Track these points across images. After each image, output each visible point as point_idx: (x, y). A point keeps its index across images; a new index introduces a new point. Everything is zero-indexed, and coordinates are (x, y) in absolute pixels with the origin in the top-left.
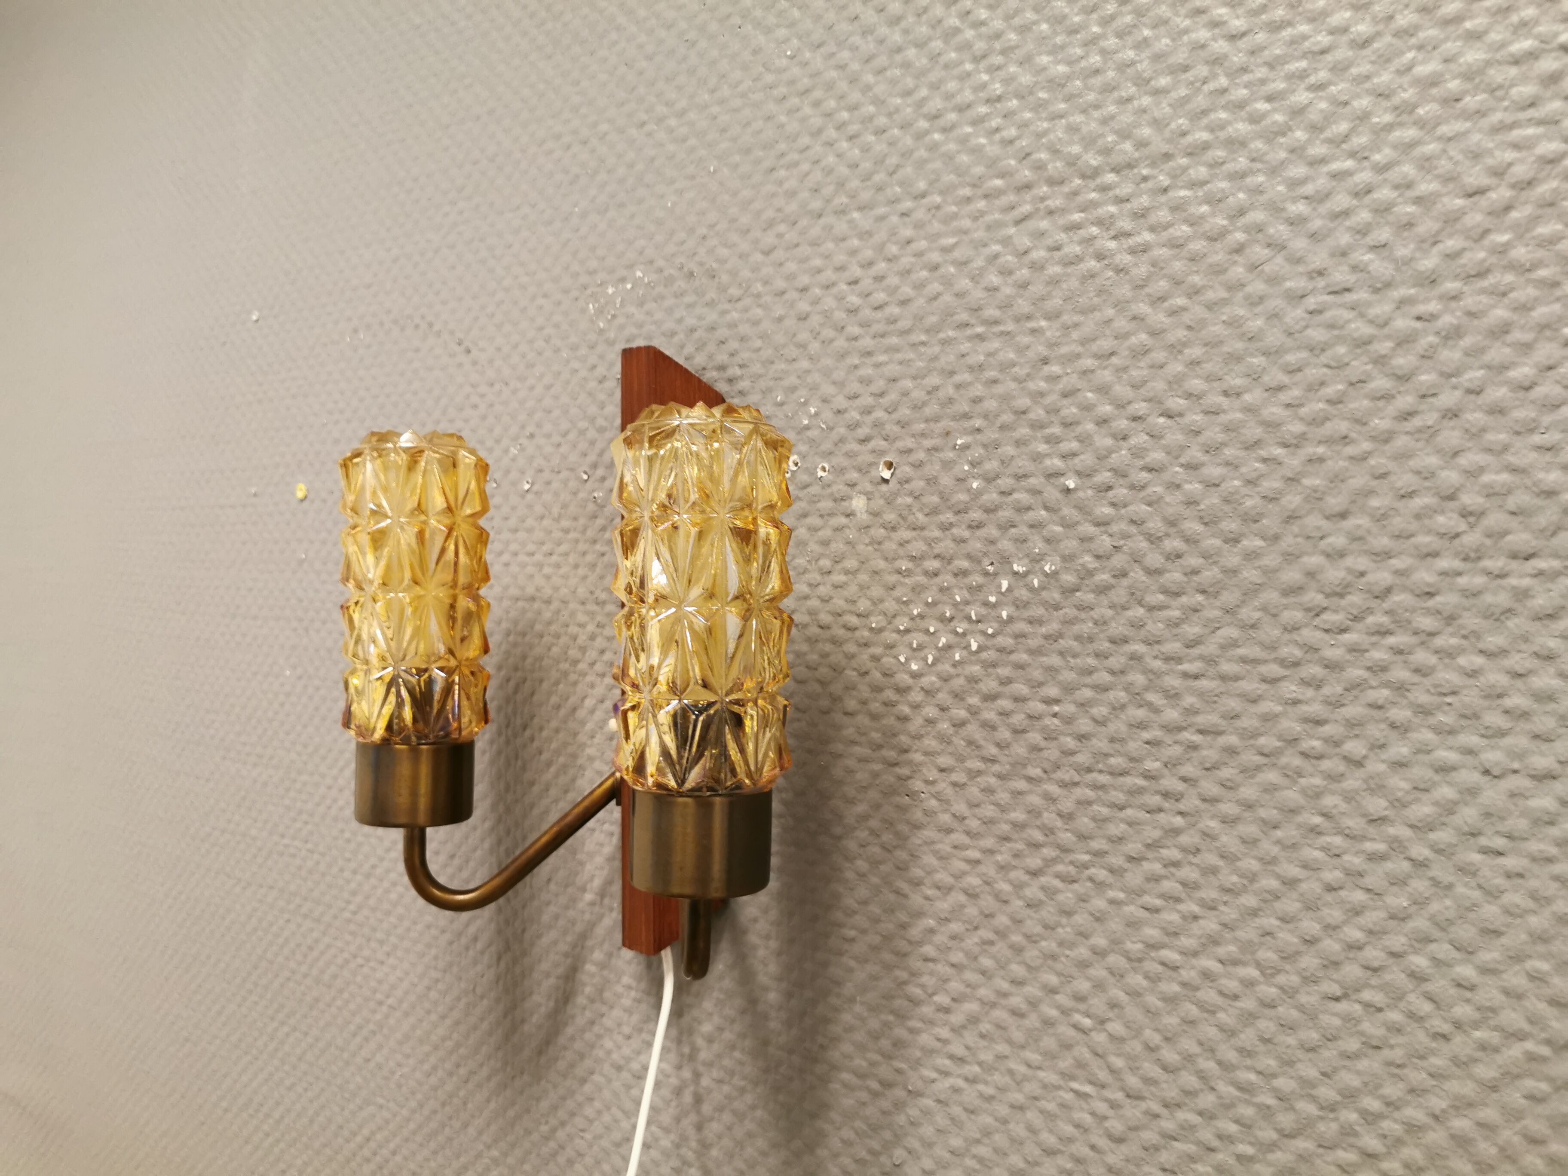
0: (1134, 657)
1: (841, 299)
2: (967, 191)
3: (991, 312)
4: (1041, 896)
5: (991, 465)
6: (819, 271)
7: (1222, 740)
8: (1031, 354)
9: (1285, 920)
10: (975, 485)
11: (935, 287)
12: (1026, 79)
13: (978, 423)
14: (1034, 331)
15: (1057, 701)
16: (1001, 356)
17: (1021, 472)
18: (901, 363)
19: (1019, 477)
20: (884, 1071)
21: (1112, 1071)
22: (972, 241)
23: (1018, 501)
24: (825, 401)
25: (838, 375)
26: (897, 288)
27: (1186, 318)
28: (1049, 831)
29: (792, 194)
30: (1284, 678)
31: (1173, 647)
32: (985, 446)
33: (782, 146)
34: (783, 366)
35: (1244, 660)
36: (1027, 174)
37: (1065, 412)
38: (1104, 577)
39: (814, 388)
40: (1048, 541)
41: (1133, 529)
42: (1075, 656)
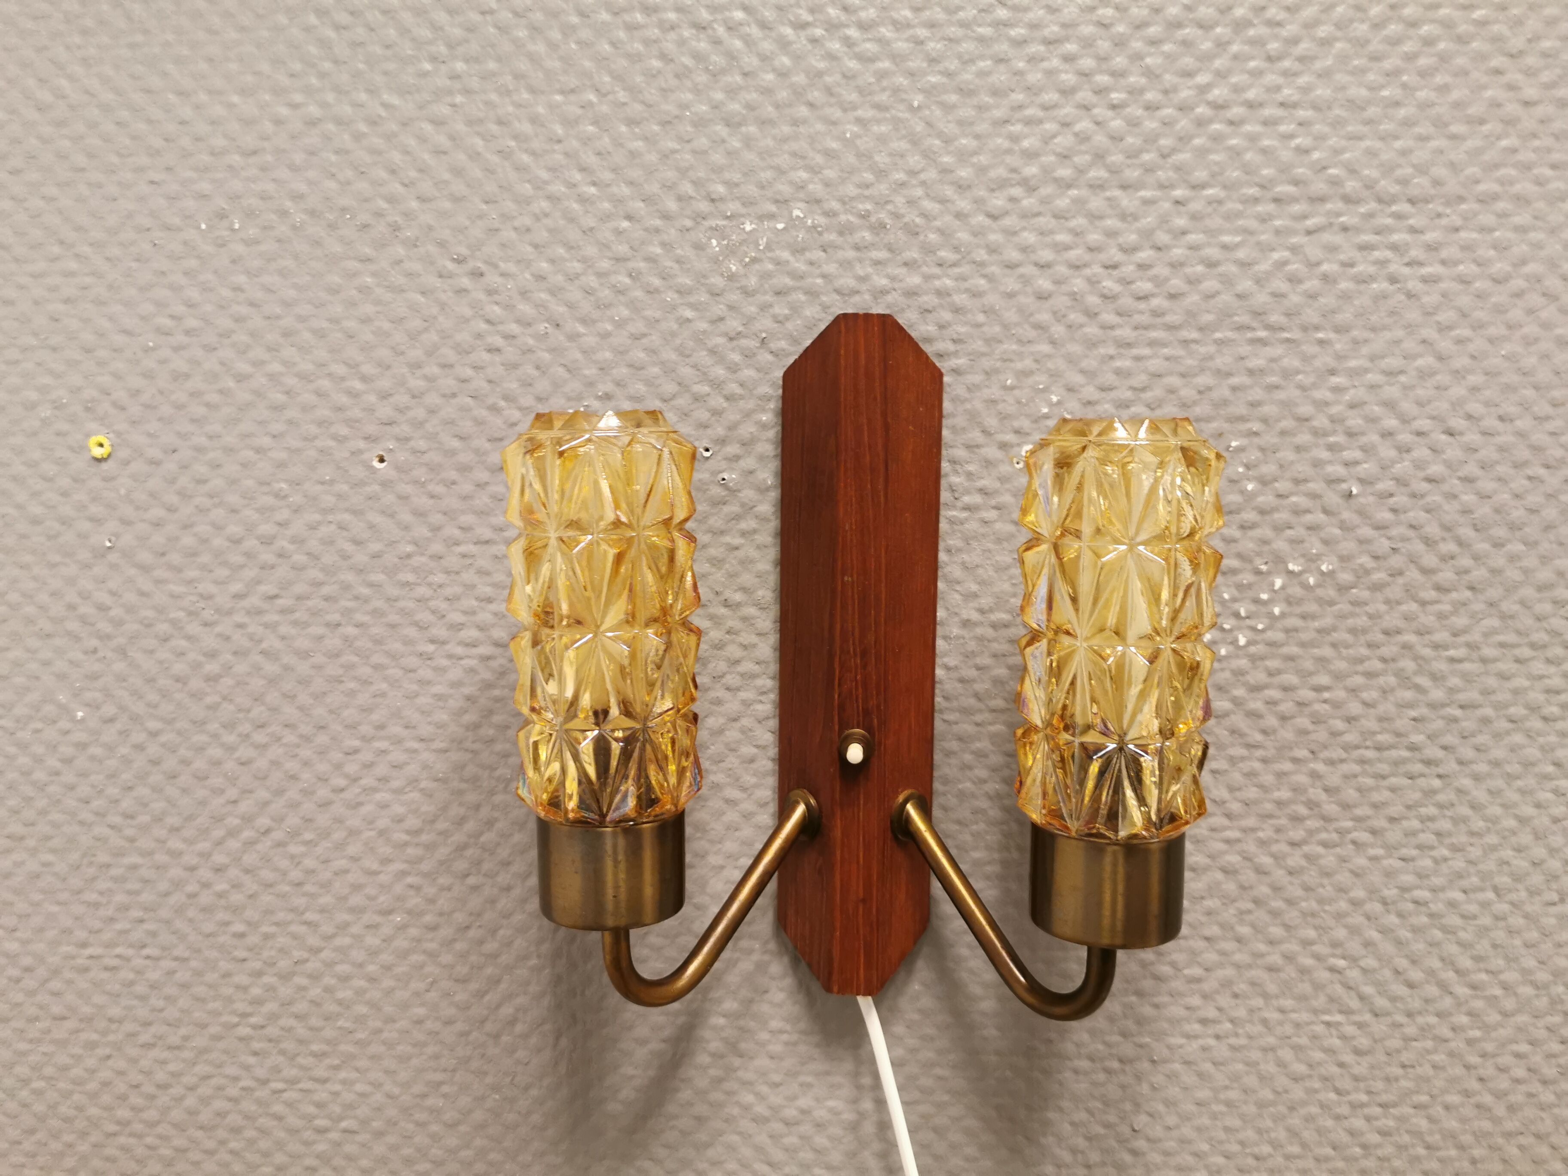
0: (1406, 646)
1: (1092, 282)
2: (1252, 191)
3: (1275, 318)
4: (1303, 863)
5: (1269, 469)
6: (1067, 248)
7: (1480, 712)
8: (1318, 363)
9: (1519, 850)
10: (1250, 487)
11: (1211, 285)
12: (1322, 92)
13: (1256, 426)
14: (1321, 342)
15: (1327, 688)
16: (1285, 362)
17: (1301, 476)
18: (1167, 359)
19: (1297, 482)
21: (1362, 998)
22: (1258, 243)
23: (1295, 504)
24: (1070, 389)
25: (1090, 363)
26: (1167, 279)
27: (1471, 347)
28: (1312, 805)
29: (1030, 155)
30: (1533, 658)
31: (1442, 636)
32: (1262, 450)
33: (1019, 97)
34: (1014, 347)
35: (1502, 645)
36: (1319, 187)
37: (1351, 423)
38: (1379, 576)
39: (1054, 375)
40: (1326, 542)
41: (1411, 533)
42: (1347, 647)
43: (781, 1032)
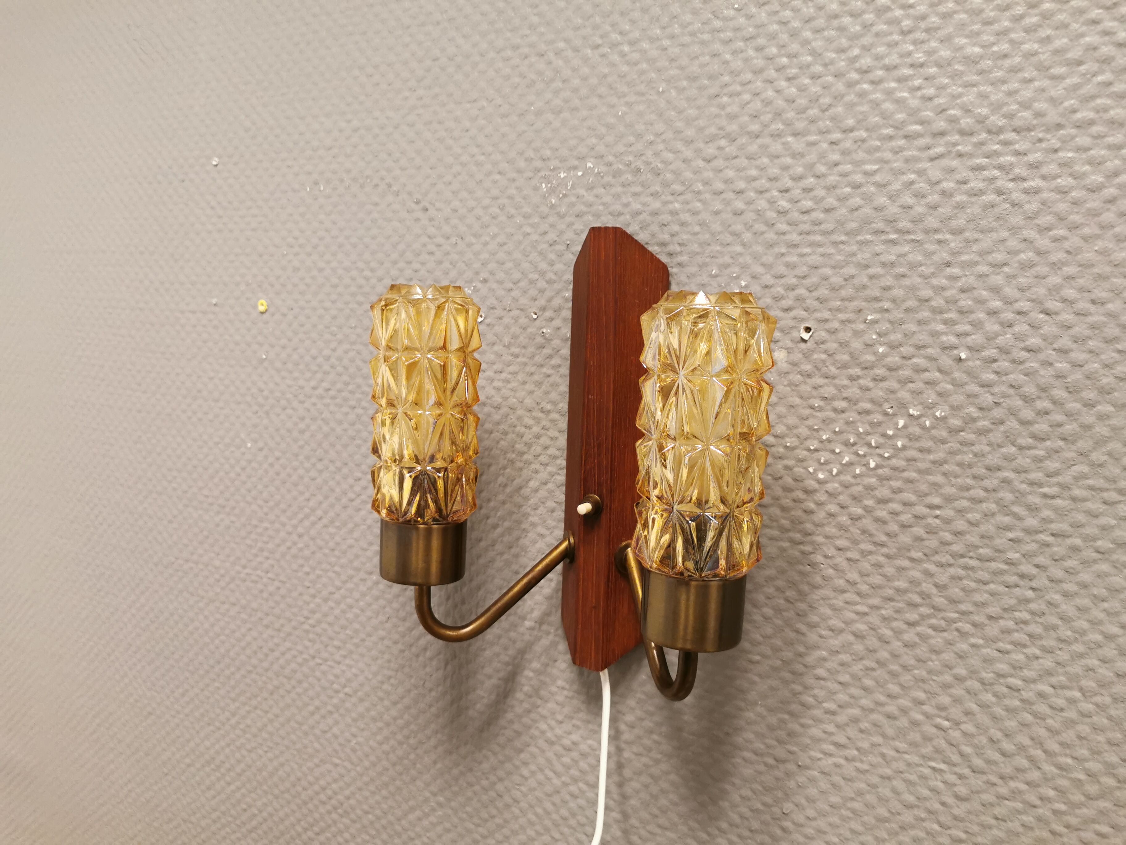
0: (1005, 481)
1: (772, 202)
2: (889, 131)
3: (903, 224)
4: (917, 639)
5: (896, 337)
6: (755, 179)
7: (1069, 541)
8: (936, 258)
9: (1104, 661)
10: (881, 350)
11: (857, 201)
12: (945, 53)
13: (886, 305)
14: (939, 242)
15: (938, 507)
16: (911, 257)
17: (921, 343)
18: (822, 255)
19: (918, 347)
20: (780, 752)
21: (963, 755)
22: (892, 169)
23: (917, 365)
24: (754, 277)
25: (768, 259)
26: (823, 198)
27: (1066, 245)
28: (925, 596)
29: (732, 117)
30: (1120, 502)
31: (1036, 475)
32: (891, 322)
33: (726, 78)
34: (718, 248)
35: (1091, 488)
36: (941, 124)
37: (962, 303)
38: (984, 423)
39: (744, 267)
40: (940, 394)
41: (1011, 391)
42: (956, 477)
43: (563, 688)
